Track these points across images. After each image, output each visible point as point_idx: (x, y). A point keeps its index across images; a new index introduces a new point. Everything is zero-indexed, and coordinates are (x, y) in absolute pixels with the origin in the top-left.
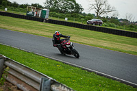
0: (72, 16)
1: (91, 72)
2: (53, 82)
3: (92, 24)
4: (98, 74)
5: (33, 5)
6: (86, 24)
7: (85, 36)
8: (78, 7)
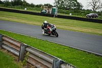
0: (75, 12)
1: (90, 53)
2: (62, 63)
3: (90, 17)
4: (96, 55)
5: (45, 5)
6: (85, 17)
7: (85, 26)
8: (79, 5)
